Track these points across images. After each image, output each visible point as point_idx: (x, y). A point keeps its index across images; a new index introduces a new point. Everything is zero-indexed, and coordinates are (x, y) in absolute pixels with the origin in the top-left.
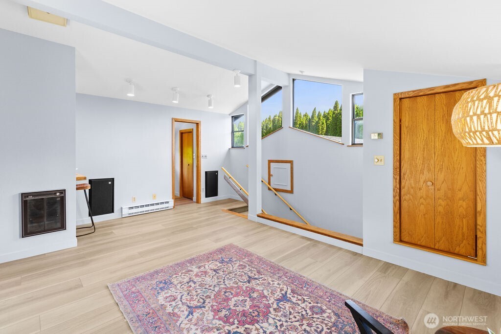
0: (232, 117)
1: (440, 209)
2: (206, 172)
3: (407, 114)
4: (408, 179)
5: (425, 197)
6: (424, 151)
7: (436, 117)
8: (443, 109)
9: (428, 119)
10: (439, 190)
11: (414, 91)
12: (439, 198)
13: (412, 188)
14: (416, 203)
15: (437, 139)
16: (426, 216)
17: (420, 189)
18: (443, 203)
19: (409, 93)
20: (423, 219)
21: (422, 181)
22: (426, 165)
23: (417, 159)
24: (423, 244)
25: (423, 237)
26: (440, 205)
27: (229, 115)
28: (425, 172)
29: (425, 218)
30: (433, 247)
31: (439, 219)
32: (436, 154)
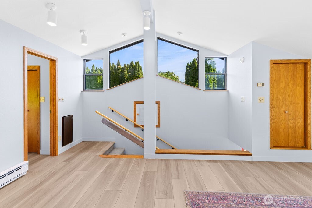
0: (84, 60)
1: (291, 125)
2: (62, 117)
3: (275, 73)
4: (275, 110)
5: (283, 119)
6: (283, 94)
7: (289, 76)
8: (292, 72)
9: (285, 77)
10: (290, 115)
11: (281, 60)
12: (290, 120)
13: (278, 115)
14: (280, 123)
15: (289, 88)
16: (284, 130)
17: (281, 115)
18: (292, 122)
19: (279, 61)
20: (283, 132)
21: (282, 110)
22: (284, 102)
23: (280, 98)
24: (283, 146)
25: (283, 142)
26: (291, 123)
27: (82, 57)
28: (284, 106)
29: (284, 131)
30: (287, 146)
31: (290, 131)
32: (289, 96)
